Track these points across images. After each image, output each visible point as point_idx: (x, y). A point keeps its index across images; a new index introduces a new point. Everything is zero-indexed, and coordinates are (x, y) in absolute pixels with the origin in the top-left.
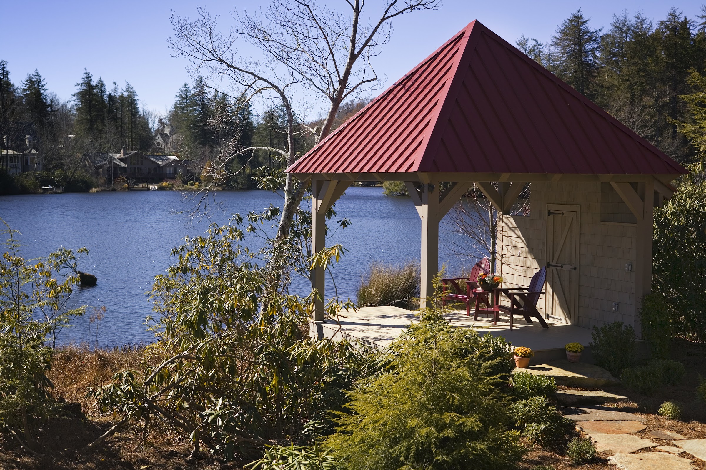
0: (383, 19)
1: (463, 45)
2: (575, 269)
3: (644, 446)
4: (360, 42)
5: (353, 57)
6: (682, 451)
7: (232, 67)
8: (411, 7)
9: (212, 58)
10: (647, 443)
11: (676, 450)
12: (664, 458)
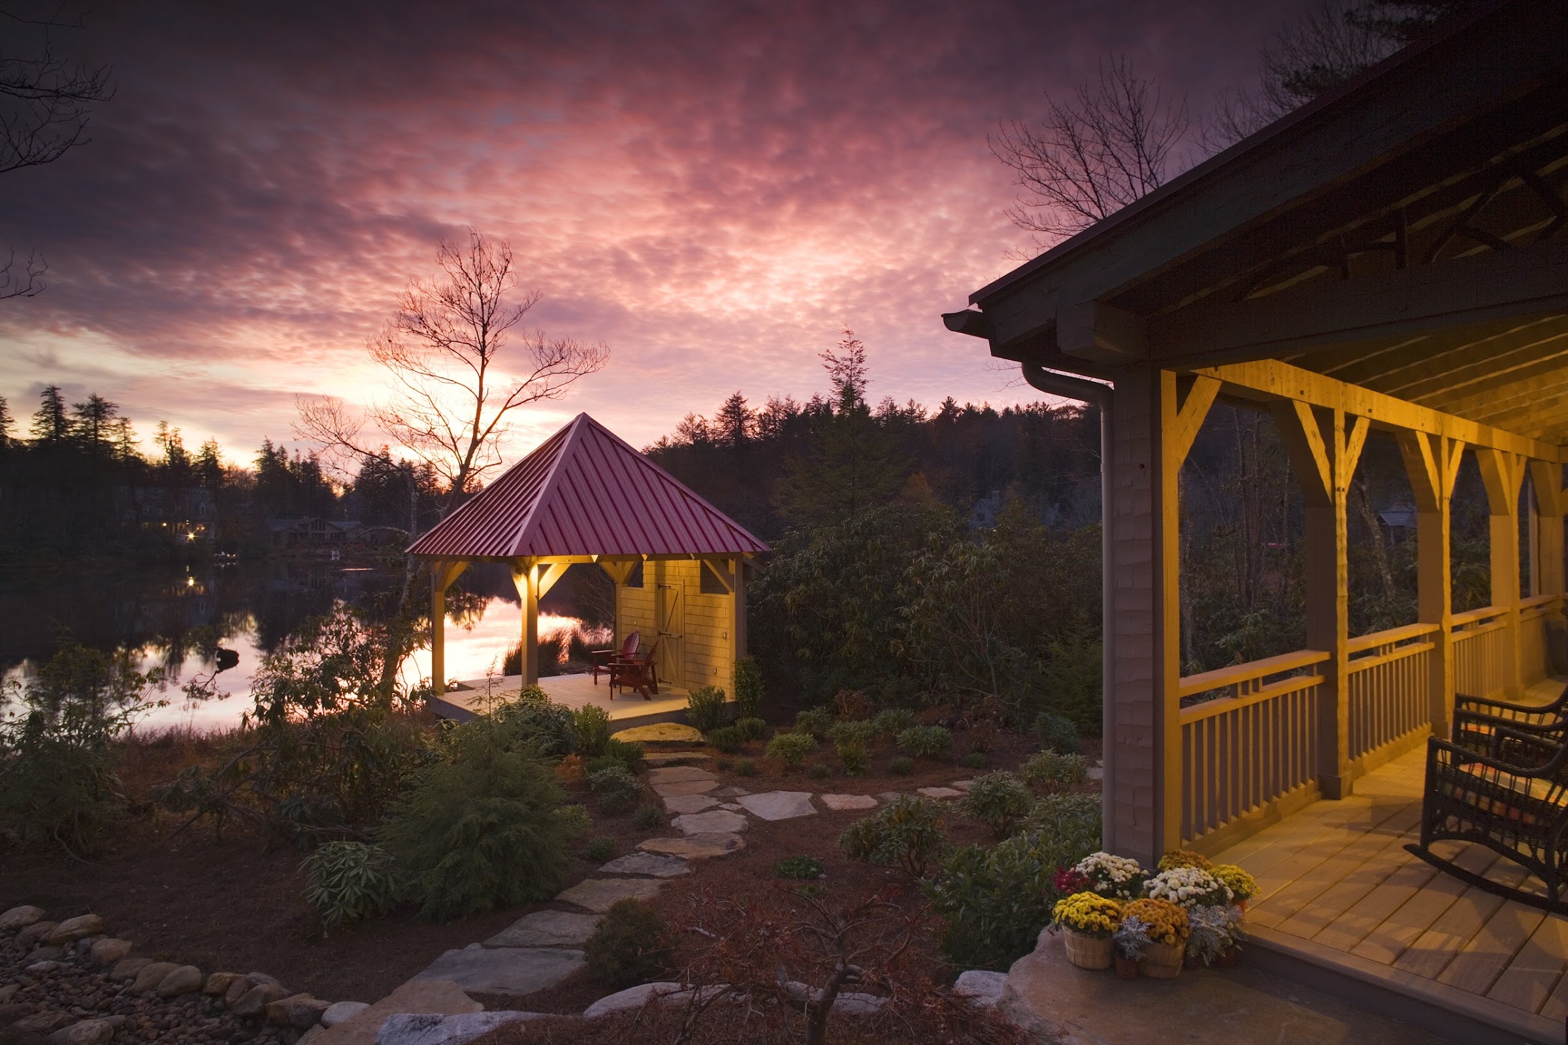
0: (505, 408)
1: (569, 437)
2: (681, 637)
3: (708, 805)
4: (483, 428)
5: (475, 443)
6: (739, 807)
7: (358, 450)
8: (535, 397)
9: (338, 441)
10: (713, 802)
11: (735, 807)
12: (721, 816)
